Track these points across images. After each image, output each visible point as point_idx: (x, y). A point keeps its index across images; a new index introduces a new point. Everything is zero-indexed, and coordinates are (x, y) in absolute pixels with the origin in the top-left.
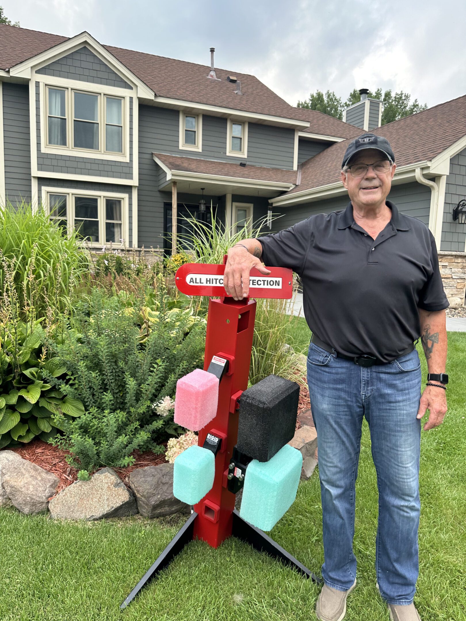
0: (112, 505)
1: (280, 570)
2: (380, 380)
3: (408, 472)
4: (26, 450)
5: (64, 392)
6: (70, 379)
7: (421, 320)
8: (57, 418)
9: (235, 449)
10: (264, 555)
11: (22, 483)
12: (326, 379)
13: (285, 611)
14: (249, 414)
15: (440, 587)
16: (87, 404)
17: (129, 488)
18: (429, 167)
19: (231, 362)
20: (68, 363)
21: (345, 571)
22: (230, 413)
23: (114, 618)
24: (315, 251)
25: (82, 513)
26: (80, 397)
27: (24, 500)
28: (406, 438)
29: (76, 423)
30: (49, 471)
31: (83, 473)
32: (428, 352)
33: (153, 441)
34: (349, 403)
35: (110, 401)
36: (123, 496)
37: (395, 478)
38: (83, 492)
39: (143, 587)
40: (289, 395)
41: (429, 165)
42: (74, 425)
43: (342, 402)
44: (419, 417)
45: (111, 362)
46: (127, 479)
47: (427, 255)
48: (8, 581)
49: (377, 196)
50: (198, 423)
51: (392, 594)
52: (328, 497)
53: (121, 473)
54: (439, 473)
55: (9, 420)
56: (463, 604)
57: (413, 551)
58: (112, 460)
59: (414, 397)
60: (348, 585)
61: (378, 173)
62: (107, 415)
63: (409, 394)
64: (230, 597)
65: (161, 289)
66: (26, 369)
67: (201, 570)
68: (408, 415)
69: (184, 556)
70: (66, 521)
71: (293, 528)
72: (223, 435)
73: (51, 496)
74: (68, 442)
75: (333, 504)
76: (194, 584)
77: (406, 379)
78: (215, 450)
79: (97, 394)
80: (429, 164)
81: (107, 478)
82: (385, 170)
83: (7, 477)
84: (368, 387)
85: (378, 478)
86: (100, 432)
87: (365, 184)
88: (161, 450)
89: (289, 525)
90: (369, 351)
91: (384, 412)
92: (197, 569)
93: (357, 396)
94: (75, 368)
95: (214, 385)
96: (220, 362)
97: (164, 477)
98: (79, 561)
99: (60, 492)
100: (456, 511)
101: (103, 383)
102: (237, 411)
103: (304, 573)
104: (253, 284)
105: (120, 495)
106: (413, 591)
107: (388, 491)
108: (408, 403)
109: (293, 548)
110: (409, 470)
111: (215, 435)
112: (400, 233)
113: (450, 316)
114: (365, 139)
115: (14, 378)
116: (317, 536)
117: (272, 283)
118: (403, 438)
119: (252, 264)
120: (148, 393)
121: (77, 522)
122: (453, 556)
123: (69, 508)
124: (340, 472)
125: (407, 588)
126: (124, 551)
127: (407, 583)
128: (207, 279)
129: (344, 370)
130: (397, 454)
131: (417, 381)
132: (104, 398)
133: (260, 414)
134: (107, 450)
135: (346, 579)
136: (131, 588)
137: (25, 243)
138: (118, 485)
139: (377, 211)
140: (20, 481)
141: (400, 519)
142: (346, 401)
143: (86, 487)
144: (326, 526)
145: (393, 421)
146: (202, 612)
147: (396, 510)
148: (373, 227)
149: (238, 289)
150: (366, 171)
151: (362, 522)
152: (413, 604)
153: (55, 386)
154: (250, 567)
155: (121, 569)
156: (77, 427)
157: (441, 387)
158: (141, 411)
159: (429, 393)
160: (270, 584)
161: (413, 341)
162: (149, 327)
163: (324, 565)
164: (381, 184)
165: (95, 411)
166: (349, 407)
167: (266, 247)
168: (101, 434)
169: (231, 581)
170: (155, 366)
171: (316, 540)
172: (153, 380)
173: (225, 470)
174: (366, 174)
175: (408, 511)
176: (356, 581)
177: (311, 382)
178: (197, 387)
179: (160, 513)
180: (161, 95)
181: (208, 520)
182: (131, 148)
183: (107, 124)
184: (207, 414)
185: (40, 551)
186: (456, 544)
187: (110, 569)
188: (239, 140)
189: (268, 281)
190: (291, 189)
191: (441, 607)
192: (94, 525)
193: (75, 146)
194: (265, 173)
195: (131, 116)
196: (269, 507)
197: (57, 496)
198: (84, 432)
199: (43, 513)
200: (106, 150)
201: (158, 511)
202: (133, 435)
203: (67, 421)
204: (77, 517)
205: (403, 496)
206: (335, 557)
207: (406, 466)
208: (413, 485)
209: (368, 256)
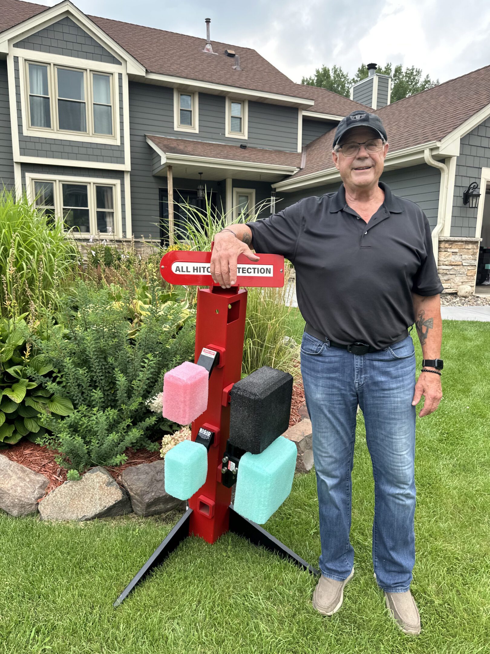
0: (104, 504)
1: (277, 563)
2: (374, 368)
3: (402, 460)
4: (13, 451)
5: (50, 390)
6: (57, 377)
7: (415, 306)
8: (44, 416)
9: (228, 442)
10: (261, 549)
11: (9, 485)
12: (320, 369)
13: (281, 603)
14: (240, 407)
15: (437, 574)
16: (75, 402)
17: (122, 486)
18: (438, 148)
19: (221, 354)
20: (55, 360)
21: (342, 562)
22: (222, 406)
23: (107, 615)
24: (307, 236)
25: (73, 514)
26: (68, 395)
27: (12, 503)
28: (401, 426)
29: (65, 421)
30: (38, 472)
31: (73, 472)
32: (422, 337)
33: (147, 439)
34: (343, 392)
35: (100, 398)
36: (116, 495)
37: (390, 466)
38: (74, 492)
39: (137, 584)
40: (282, 386)
41: (438, 146)
42: (62, 424)
43: (335, 391)
44: (414, 403)
45: (101, 358)
46: (120, 478)
47: (421, 238)
49: (370, 176)
50: (187, 416)
51: (388, 582)
52: (323, 487)
53: (113, 472)
54: (441, 463)
56: (459, 589)
57: (409, 539)
58: (105, 459)
59: (409, 384)
60: (345, 576)
61: (370, 152)
62: (96, 413)
63: (403, 381)
64: (226, 591)
65: (152, 280)
66: (10, 367)
67: (196, 565)
68: (402, 402)
69: (180, 552)
70: (57, 522)
71: (291, 522)
72: (216, 429)
73: (40, 497)
74: (56, 441)
75: (329, 494)
76: (189, 579)
77: (399, 366)
78: (208, 444)
79: (86, 392)
80: (438, 144)
81: (99, 478)
82: (377, 149)
84: (361, 375)
85: (373, 467)
86: (90, 431)
87: (357, 164)
88: (155, 447)
89: (288, 518)
90: (362, 339)
91: (377, 400)
92: (192, 565)
93: (350, 384)
94: (62, 365)
95: (204, 378)
96: (209, 354)
97: (159, 474)
98: (71, 561)
99: (50, 493)
100: (456, 500)
101: (92, 380)
102: (229, 404)
103: (301, 566)
104: (243, 272)
105: (113, 494)
106: (409, 578)
107: (383, 480)
108: (402, 390)
109: (291, 541)
110: (404, 458)
111: (208, 429)
112: (393, 215)
113: (460, 304)
114: (357, 116)
116: (316, 529)
117: (262, 271)
118: (398, 426)
120: (139, 389)
121: (68, 522)
122: (452, 544)
123: (60, 508)
124: (336, 461)
125: (403, 575)
126: (117, 550)
127: (403, 571)
128: (194, 267)
129: (337, 359)
130: (392, 442)
131: (411, 367)
132: (93, 396)
133: (252, 406)
134: (98, 449)
135: (343, 569)
136: (125, 585)
137: (6, 233)
138: (110, 484)
139: (370, 193)
140: (7, 483)
141: (395, 507)
142: (340, 390)
143: (77, 487)
144: (322, 518)
145: (387, 409)
146: (197, 606)
147: (391, 498)
148: (366, 210)
149: (225, 277)
150: (357, 151)
151: (361, 513)
152: (409, 591)
153: (41, 384)
154: (247, 561)
155: (114, 568)
156: (65, 426)
157: (435, 372)
158: (133, 408)
159: (424, 379)
160: (267, 577)
161: (407, 327)
162: (141, 321)
163: (321, 556)
164: (374, 164)
165: (84, 409)
166: (343, 395)
167: (256, 232)
168: (92, 433)
169: (228, 576)
170: (146, 361)
171: (315, 533)
172: (143, 376)
173: (219, 465)
174: (358, 154)
175: (404, 498)
176: (353, 571)
177: (305, 372)
178: (185, 379)
179: (155, 511)
180: (153, 71)
181: (203, 516)
182: (122, 129)
183: (94, 104)
184: (197, 408)
185: (30, 553)
186: (455, 533)
187: (102, 567)
188: (239, 120)
189: (258, 269)
190: (295, 172)
191: (438, 594)
192: (86, 526)
193: (60, 128)
194: (267, 155)
195: (121, 94)
196: (262, 500)
197: (47, 497)
198: (74, 431)
199: (32, 515)
200: (95, 132)
201: (153, 509)
202: (125, 433)
203: (55, 420)
204: (68, 517)
205: (398, 484)
206: (332, 548)
207: (401, 453)
208: (408, 473)
209: (360, 241)
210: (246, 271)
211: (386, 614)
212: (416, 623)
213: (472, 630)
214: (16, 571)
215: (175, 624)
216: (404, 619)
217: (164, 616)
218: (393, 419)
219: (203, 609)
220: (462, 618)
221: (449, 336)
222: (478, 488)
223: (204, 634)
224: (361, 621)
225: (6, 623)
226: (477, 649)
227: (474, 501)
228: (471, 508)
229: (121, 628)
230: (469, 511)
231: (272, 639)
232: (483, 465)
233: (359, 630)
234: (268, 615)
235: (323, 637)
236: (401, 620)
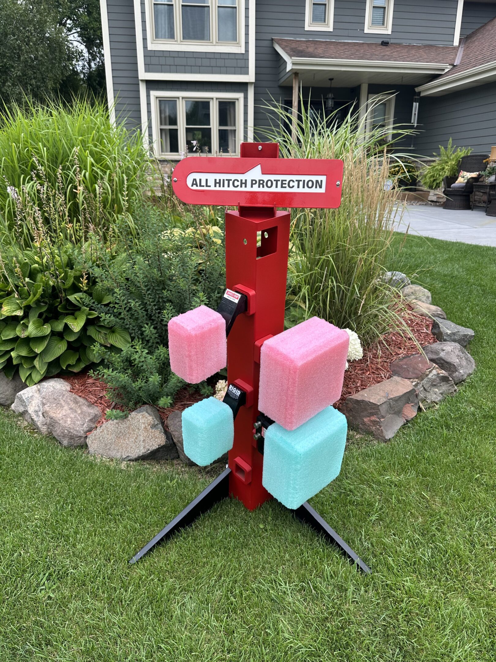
0: (148, 447)
8: (97, 348)
11: (61, 415)
16: (132, 335)
17: (166, 430)
19: (249, 298)
22: (255, 363)
25: (118, 452)
26: (126, 327)
27: (62, 433)
30: (93, 404)
36: (159, 440)
38: (120, 430)
39: (158, 543)
42: (115, 358)
55: (56, 348)
64: (253, 571)
66: (71, 294)
69: (212, 515)
70: (102, 458)
72: (248, 388)
73: (90, 431)
81: (145, 419)
88: (208, 392)
96: (232, 297)
99: (99, 427)
101: (147, 314)
104: (282, 187)
105: (157, 438)
111: (238, 387)
115: (60, 303)
117: (310, 184)
121: (112, 460)
123: (106, 445)
136: (146, 542)
138: (155, 427)
140: (58, 412)
143: (123, 426)
146: (216, 582)
169: (259, 553)
173: (253, 428)
181: (240, 480)
182: (247, 34)
183: (218, 7)
188: (382, 10)
189: (304, 181)
190: (446, 70)
192: (128, 466)
193: (183, 39)
194: (413, 52)
197: (95, 432)
198: (129, 365)
199: (80, 447)
200: (219, 40)
203: (109, 353)
204: (113, 455)
210: (287, 185)
214: (48, 505)
215: (188, 599)
217: (178, 587)
224: (410, 647)
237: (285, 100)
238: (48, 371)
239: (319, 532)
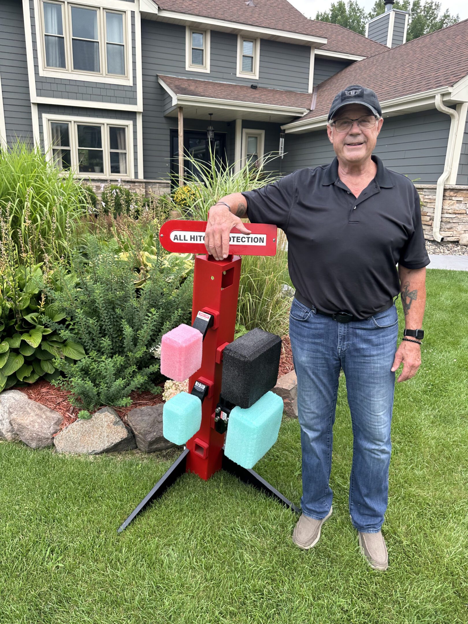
0: (112, 441)
1: (263, 500)
2: (356, 335)
3: (379, 420)
4: (32, 389)
5: (64, 336)
6: (70, 324)
8: (58, 362)
9: (220, 396)
10: (249, 487)
11: (28, 421)
12: (306, 334)
13: (264, 536)
14: (231, 367)
15: (408, 518)
16: (87, 348)
17: (127, 425)
18: (450, 93)
19: (215, 317)
20: (68, 309)
21: (322, 503)
22: (216, 363)
23: (112, 539)
24: (299, 208)
25: (84, 448)
26: (80, 341)
27: (31, 436)
28: (379, 389)
29: (77, 365)
30: (53, 410)
31: (83, 413)
32: (406, 307)
33: (150, 383)
34: (327, 356)
35: (109, 345)
36: (121, 434)
37: (367, 424)
38: (85, 429)
39: (138, 514)
40: (270, 348)
41: (450, 91)
42: (74, 368)
43: (319, 355)
44: (393, 370)
45: (109, 309)
46: (126, 417)
47: (409, 214)
48: (17, 507)
50: (182, 375)
51: (362, 523)
52: (306, 439)
53: (120, 411)
54: (423, 414)
55: (13, 363)
56: (427, 532)
57: (383, 488)
58: (112, 400)
59: (389, 352)
60: (324, 515)
61: (362, 128)
62: (104, 360)
63: (383, 348)
64: (217, 523)
66: (28, 314)
67: (191, 500)
68: (382, 368)
69: (177, 487)
70: (70, 455)
71: (278, 463)
72: (210, 383)
73: (55, 433)
74: (69, 384)
75: (311, 446)
76: (184, 511)
77: (381, 335)
78: (203, 396)
79: (96, 339)
81: (107, 417)
82: (370, 126)
83: (14, 416)
84: (344, 342)
85: (353, 423)
86: (100, 374)
87: (350, 140)
88: (158, 391)
89: (276, 460)
90: (346, 309)
91: (358, 365)
92: (187, 499)
93: (334, 350)
94: (74, 315)
95: (198, 340)
96: (204, 317)
97: (160, 416)
98: (81, 491)
99: (64, 429)
100: (433, 450)
101: (101, 329)
102: (221, 361)
103: (284, 504)
104: (237, 241)
105: (119, 433)
106: (381, 521)
107: (361, 436)
108: (382, 357)
109: (277, 481)
110: (381, 418)
111: (203, 383)
112: (383, 190)
113: (460, 253)
114: (351, 92)
115: (16, 323)
117: (256, 240)
118: (376, 390)
119: (232, 224)
120: (144, 339)
121: (80, 456)
122: (424, 490)
123: (72, 443)
124: (318, 417)
125: (375, 519)
126: (122, 483)
127: (375, 514)
128: (191, 236)
129: (322, 326)
130: (370, 404)
131: (392, 336)
132: (103, 343)
133: (241, 367)
134: (107, 392)
135: (321, 510)
136: (128, 514)
137: (21, 186)
138: (117, 423)
139: (362, 167)
140: (26, 419)
141: (371, 460)
142: (324, 354)
143: (87, 425)
144: (304, 465)
145: (367, 373)
146: (190, 535)
147: (368, 452)
148: (356, 185)
149: (218, 250)
150: (350, 127)
151: (344, 458)
152: (380, 532)
153: (55, 331)
154: (236, 498)
155: (119, 498)
156: (78, 369)
157: (416, 342)
158: (138, 356)
159: (404, 348)
160: (253, 513)
161: (392, 297)
162: (147, 271)
163: (302, 497)
164: (366, 140)
165: (94, 355)
166: (326, 360)
167: (251, 203)
168: (101, 377)
169: (218, 510)
170: (150, 315)
171: (299, 475)
172: (148, 327)
173: (212, 413)
174: (350, 130)
175: (379, 453)
176: (331, 511)
177: (293, 336)
178: (180, 342)
179: (156, 448)
180: (166, 8)
181: (199, 457)
182: (134, 70)
183: (107, 43)
184: (191, 367)
185: (46, 482)
186: (429, 480)
187: (109, 498)
188: (250, 59)
189: (252, 238)
190: (305, 114)
191: (407, 535)
192: (95, 459)
193: (74, 69)
194: (277, 96)
195: (133, 32)
196: (250, 448)
197: (61, 432)
198: (85, 374)
199: (48, 447)
200: (108, 72)
201: (155, 447)
202: (131, 377)
203: (68, 364)
204: (80, 451)
205: (374, 441)
206: (312, 491)
207: (378, 414)
208: (383, 432)
209: (349, 216)
210: (240, 240)
211: (358, 550)
212: (384, 561)
213: (435, 569)
214: (34, 497)
215: (170, 550)
216: (373, 556)
217: (161, 543)
218: (372, 383)
219: (195, 538)
220: (427, 557)
221: (445, 287)
222: (456, 439)
223: (194, 560)
224: (334, 556)
225: (25, 542)
226: (437, 586)
227: (450, 451)
228: (447, 457)
229: (124, 551)
230: (445, 460)
231: (254, 567)
232: (463, 417)
233: (332, 563)
234: (252, 546)
235: (300, 569)
236: (371, 557)
237: (170, 129)
238: (7, 384)
239: (260, 490)
